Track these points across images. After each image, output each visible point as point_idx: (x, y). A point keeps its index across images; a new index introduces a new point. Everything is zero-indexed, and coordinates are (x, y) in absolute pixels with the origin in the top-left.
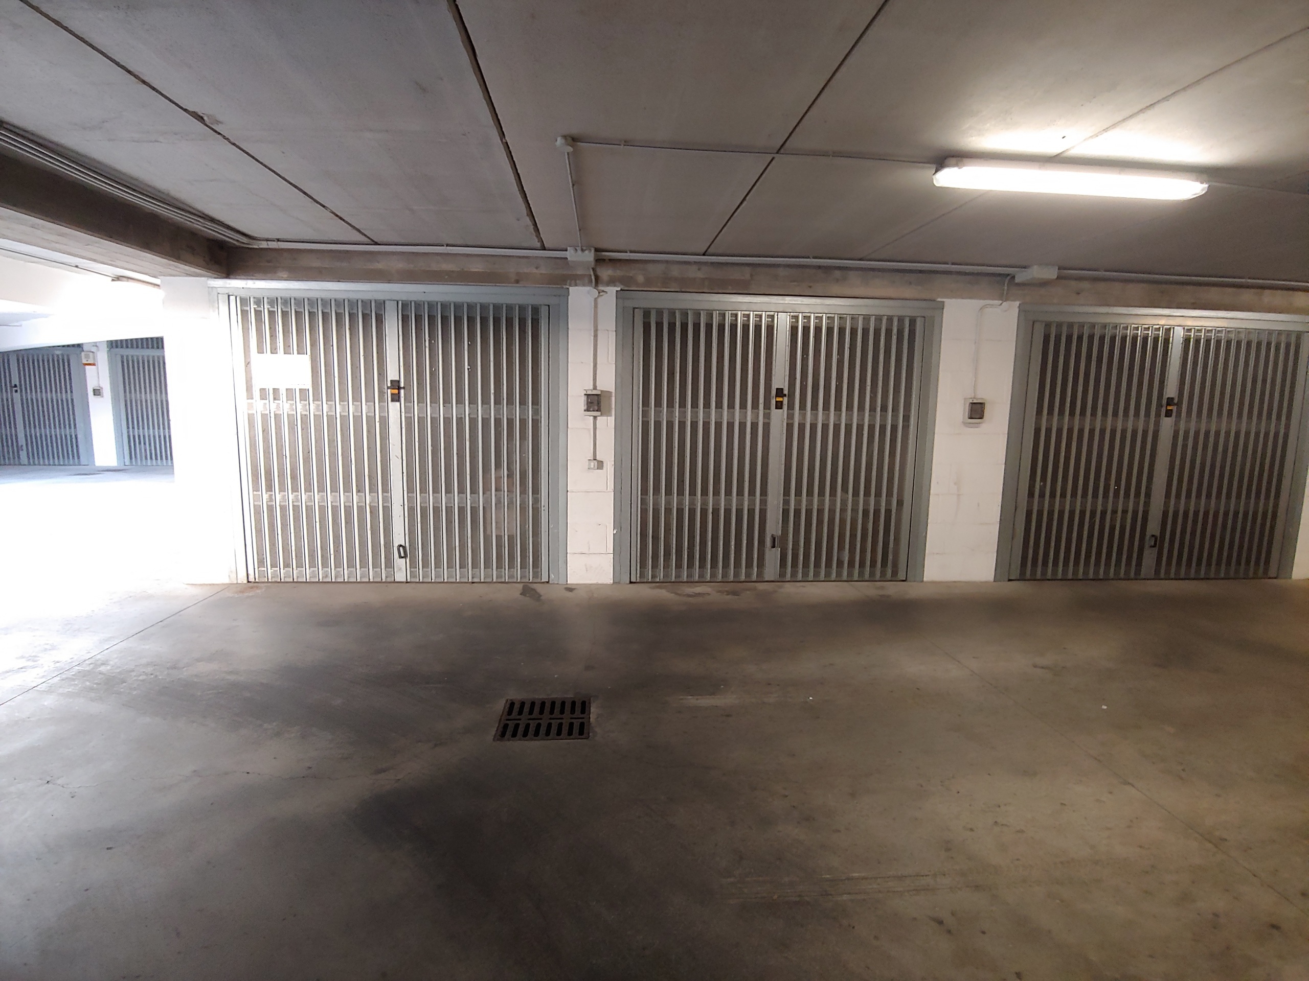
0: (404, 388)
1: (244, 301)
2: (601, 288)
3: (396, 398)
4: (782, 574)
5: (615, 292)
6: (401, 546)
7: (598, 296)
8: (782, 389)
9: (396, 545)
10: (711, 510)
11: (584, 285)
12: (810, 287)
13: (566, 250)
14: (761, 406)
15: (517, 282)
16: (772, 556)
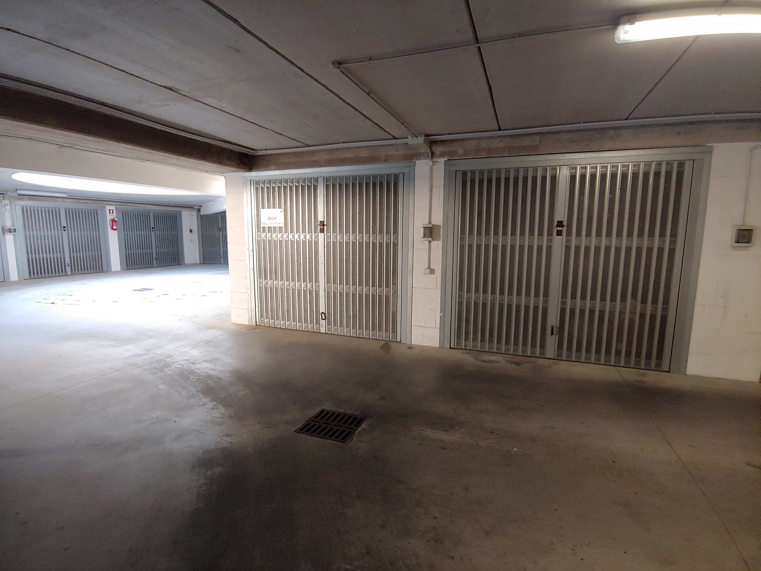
0: (326, 225)
1: (257, 183)
2: (435, 160)
3: (322, 231)
4: (559, 355)
5: (444, 161)
6: (323, 313)
7: (433, 165)
8: (562, 221)
9: (321, 312)
10: (506, 305)
11: (425, 159)
12: (588, 145)
13: (407, 138)
14: (545, 234)
15: (386, 160)
16: (552, 342)
